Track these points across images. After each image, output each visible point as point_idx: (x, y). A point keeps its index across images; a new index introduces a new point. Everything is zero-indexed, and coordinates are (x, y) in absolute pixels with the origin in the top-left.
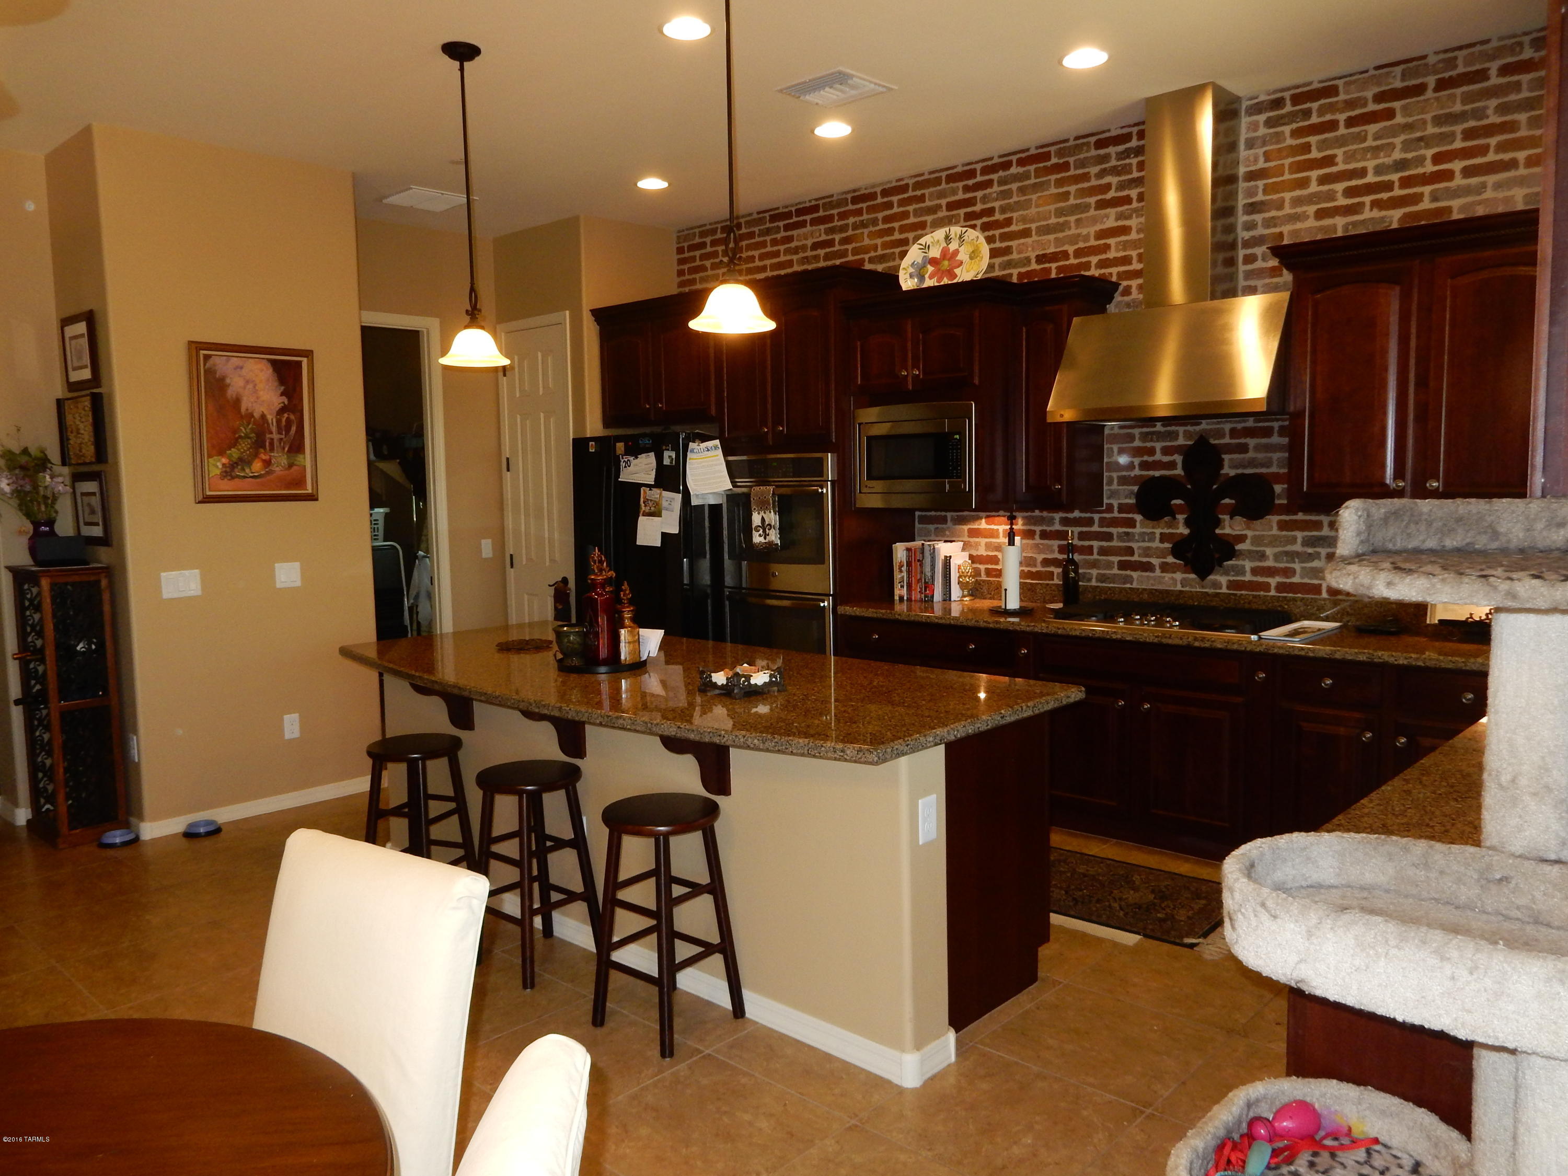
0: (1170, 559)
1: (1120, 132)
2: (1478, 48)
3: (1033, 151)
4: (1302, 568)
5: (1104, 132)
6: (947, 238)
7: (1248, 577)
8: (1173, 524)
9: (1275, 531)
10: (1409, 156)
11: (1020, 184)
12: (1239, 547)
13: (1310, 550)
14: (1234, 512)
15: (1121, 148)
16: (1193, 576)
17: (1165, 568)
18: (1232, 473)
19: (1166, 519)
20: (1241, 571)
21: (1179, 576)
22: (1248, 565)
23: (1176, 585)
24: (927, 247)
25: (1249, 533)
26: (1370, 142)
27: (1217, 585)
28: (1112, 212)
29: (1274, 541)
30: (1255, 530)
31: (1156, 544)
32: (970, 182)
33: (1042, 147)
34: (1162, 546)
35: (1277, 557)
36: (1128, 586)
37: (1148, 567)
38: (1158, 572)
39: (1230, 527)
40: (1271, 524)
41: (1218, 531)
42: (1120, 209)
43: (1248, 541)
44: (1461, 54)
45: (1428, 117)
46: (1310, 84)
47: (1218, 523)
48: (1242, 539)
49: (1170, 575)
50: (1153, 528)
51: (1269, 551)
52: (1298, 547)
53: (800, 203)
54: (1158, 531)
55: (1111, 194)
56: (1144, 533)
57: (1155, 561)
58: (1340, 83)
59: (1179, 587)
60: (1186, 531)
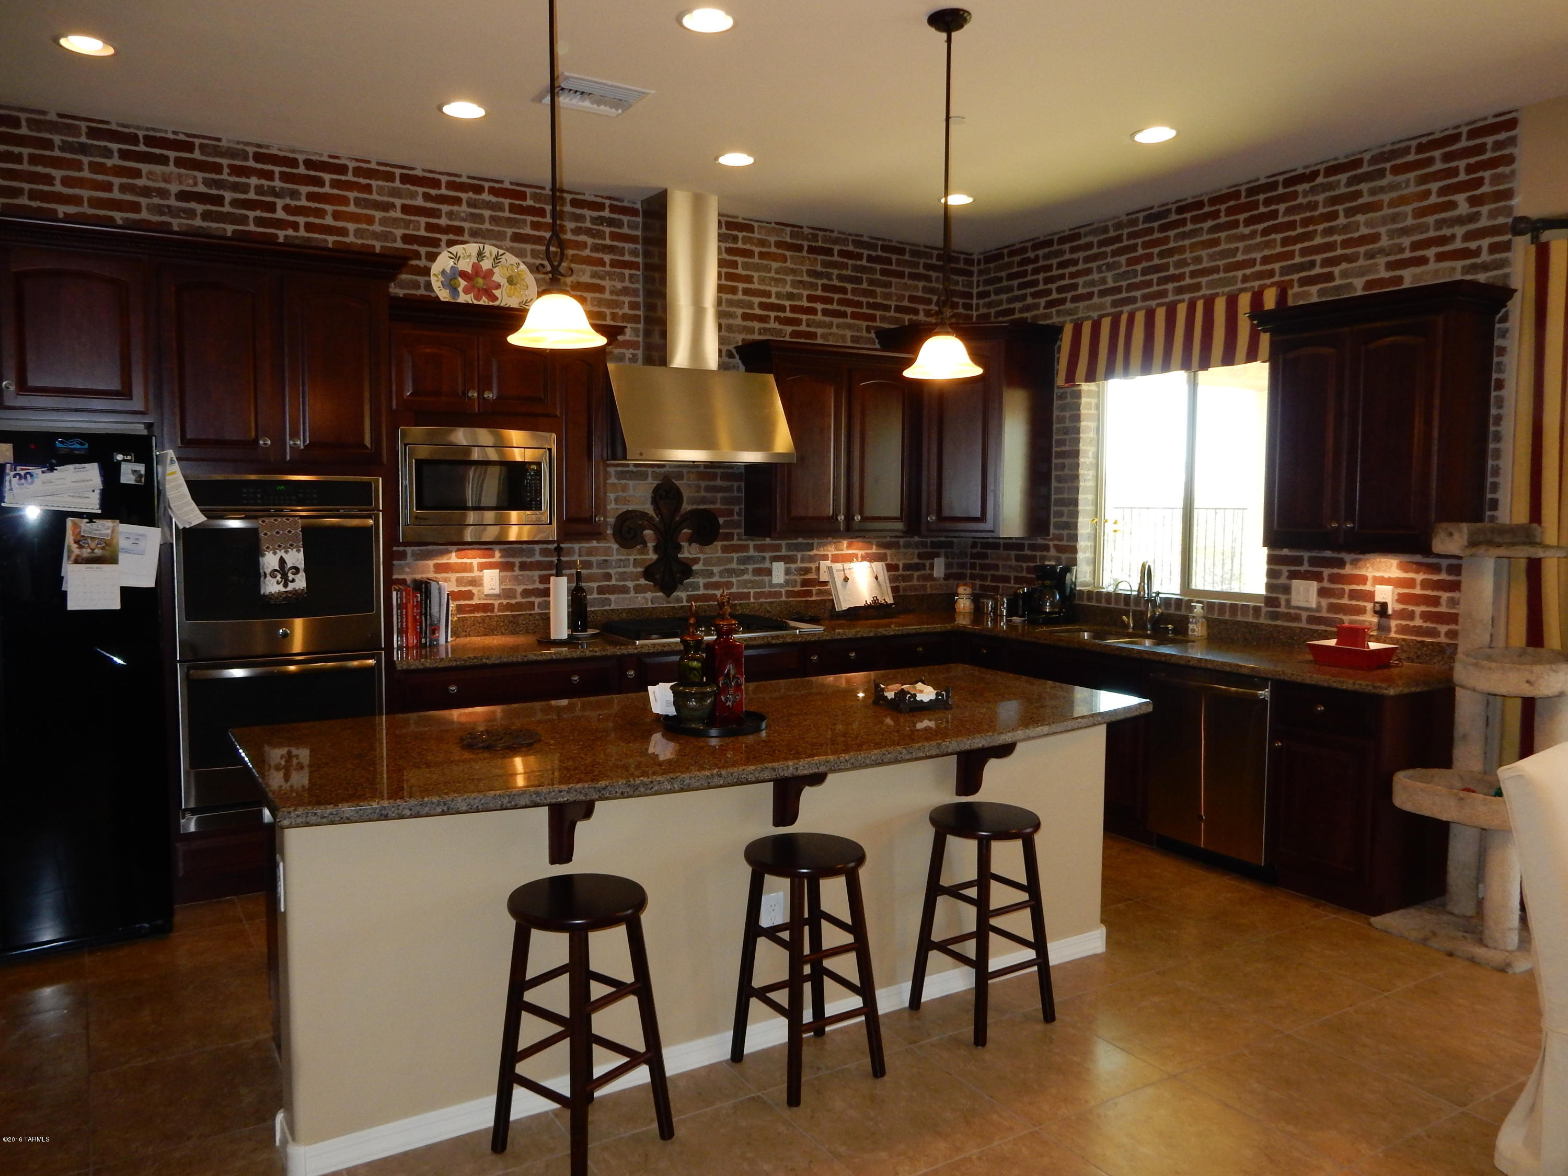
0: (643, 581)
1: (593, 199)
2: (828, 233)
3: (507, 185)
4: (738, 581)
5: (579, 194)
6: (480, 255)
7: (701, 591)
8: (644, 551)
9: (719, 554)
10: (795, 291)
11: (494, 213)
12: (695, 568)
13: (742, 567)
14: (691, 541)
15: (595, 214)
16: (660, 594)
17: (638, 589)
18: (689, 508)
19: (638, 547)
20: (695, 587)
21: (649, 595)
22: (701, 581)
23: (647, 603)
24: (456, 257)
25: (701, 556)
26: (773, 274)
27: (679, 600)
28: (589, 269)
29: (719, 562)
30: (705, 553)
31: (631, 569)
32: (433, 192)
33: (518, 184)
34: (635, 570)
35: (721, 573)
36: (607, 608)
37: (624, 590)
38: (632, 594)
39: (688, 552)
40: (716, 550)
41: (679, 556)
42: (595, 268)
43: (701, 563)
44: (821, 233)
45: (804, 268)
46: (737, 217)
47: (679, 548)
48: (696, 561)
49: (642, 595)
50: (628, 555)
51: (716, 570)
52: (734, 566)
53: (153, 129)
54: (632, 558)
55: (587, 252)
56: (620, 560)
57: (630, 584)
58: (756, 225)
59: (650, 605)
60: (655, 557)
